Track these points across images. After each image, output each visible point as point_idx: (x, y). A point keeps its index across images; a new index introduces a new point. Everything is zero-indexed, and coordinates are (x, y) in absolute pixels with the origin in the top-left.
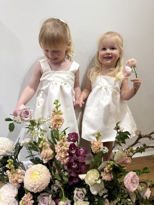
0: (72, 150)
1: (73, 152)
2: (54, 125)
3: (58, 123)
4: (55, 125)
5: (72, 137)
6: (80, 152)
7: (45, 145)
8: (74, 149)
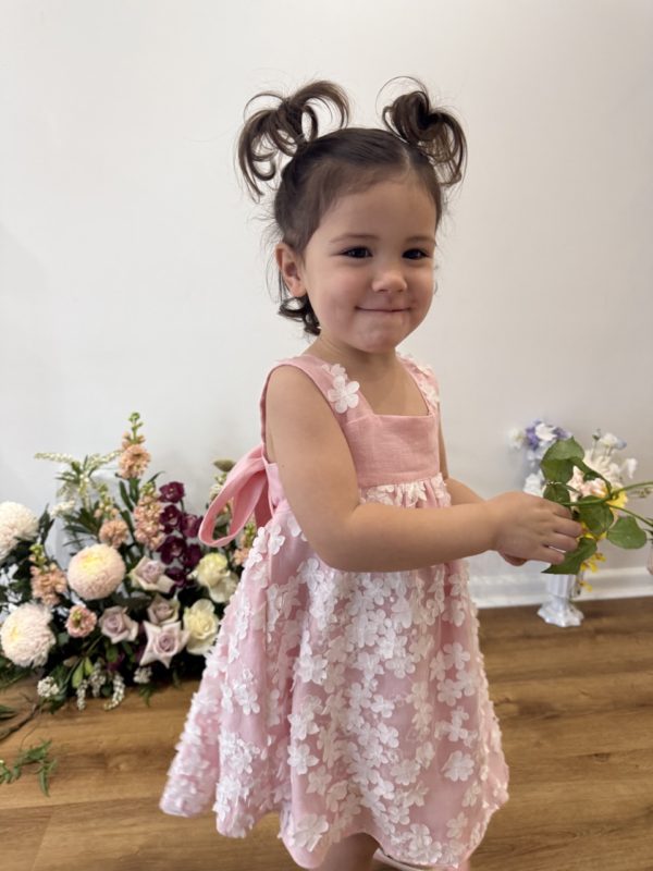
0: (170, 519)
1: (173, 522)
2: (127, 466)
3: (138, 463)
4: (131, 467)
5: (169, 493)
6: (186, 522)
7: (109, 512)
8: (174, 516)
